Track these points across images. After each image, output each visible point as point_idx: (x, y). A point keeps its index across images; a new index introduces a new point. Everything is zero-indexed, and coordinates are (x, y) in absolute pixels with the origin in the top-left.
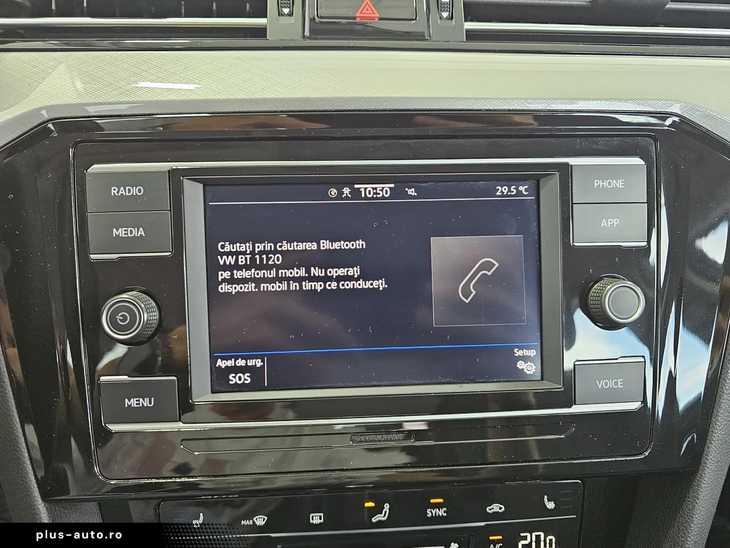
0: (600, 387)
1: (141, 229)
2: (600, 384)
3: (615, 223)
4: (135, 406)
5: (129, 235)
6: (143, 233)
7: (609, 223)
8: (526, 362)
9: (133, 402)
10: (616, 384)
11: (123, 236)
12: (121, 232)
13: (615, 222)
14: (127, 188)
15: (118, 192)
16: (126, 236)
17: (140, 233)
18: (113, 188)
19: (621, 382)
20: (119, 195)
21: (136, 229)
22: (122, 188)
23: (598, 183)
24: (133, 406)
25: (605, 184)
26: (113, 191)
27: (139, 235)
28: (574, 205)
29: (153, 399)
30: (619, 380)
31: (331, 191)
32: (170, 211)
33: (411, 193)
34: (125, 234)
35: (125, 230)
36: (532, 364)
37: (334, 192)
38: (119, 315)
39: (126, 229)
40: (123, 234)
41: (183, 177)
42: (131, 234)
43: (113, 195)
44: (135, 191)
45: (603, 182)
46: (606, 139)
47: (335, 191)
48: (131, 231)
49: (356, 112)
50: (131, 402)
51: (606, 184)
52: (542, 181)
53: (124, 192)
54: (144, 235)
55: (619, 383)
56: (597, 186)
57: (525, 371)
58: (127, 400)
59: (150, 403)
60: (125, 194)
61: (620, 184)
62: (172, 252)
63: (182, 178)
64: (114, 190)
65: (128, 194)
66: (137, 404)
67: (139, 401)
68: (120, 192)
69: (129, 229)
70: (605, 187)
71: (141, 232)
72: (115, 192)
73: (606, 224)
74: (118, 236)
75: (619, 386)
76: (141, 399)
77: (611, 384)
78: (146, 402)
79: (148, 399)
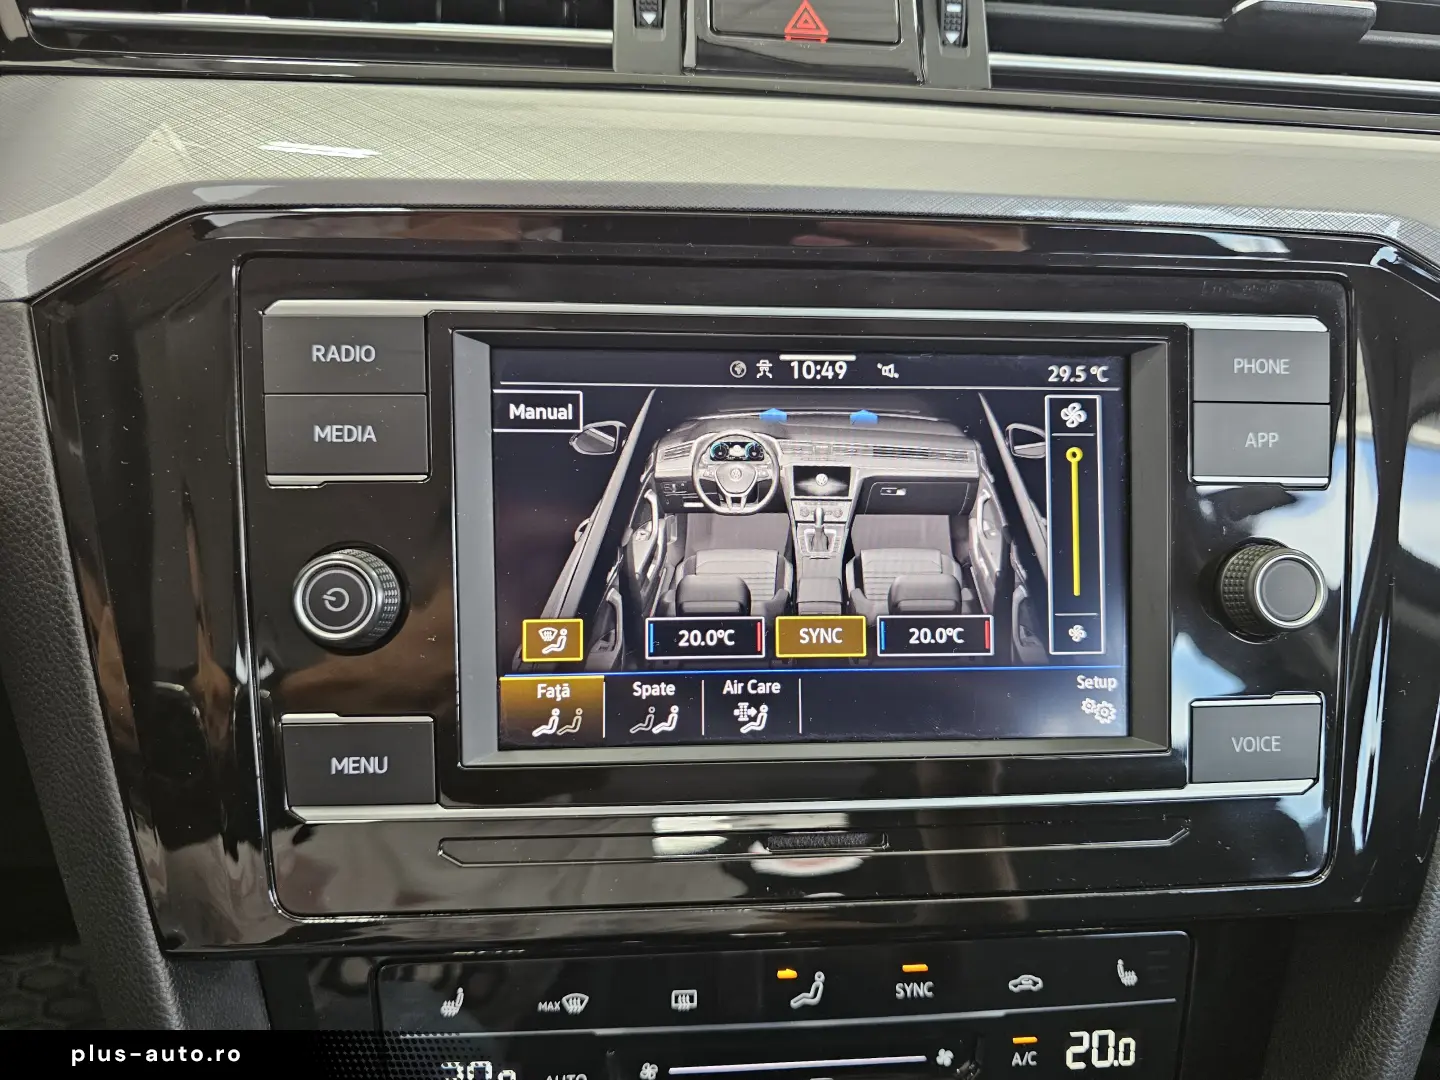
0: (1238, 750)
1: (369, 428)
2: (1238, 744)
3: (1271, 441)
4: (352, 772)
5: (346, 440)
6: (373, 436)
7: (1260, 441)
8: (1098, 702)
9: (347, 765)
10: (1268, 744)
11: (335, 440)
12: (330, 433)
13: (1272, 438)
14: (344, 347)
15: (325, 355)
16: (340, 440)
17: (366, 436)
18: (315, 347)
19: (1277, 740)
20: (328, 360)
21: (360, 428)
22: (333, 348)
23: (1240, 364)
24: (346, 772)
25: (1253, 366)
26: (315, 353)
27: (365, 440)
28: (1196, 405)
29: (386, 759)
30: (1274, 737)
31: (735, 366)
32: (427, 394)
33: (887, 374)
34: (338, 437)
35: (337, 430)
36: (1110, 706)
37: (740, 367)
38: (329, 592)
39: (340, 427)
40: (334, 436)
41: (453, 330)
42: (350, 436)
43: (315, 359)
44: (358, 353)
45: (1250, 363)
46: (1257, 281)
47: (743, 365)
48: (350, 431)
49: (792, 216)
50: (342, 764)
51: (1255, 366)
52: (1136, 358)
53: (336, 356)
54: (375, 440)
55: (1274, 743)
56: (1239, 369)
57: (1097, 717)
58: (334, 761)
59: (381, 767)
60: (338, 360)
61: (1280, 367)
62: (428, 474)
63: (450, 331)
64: (318, 352)
65: (344, 360)
66: (354, 769)
67: (358, 762)
68: (330, 356)
69: (346, 427)
70: (1253, 371)
71: (370, 434)
72: (320, 354)
73: (1253, 442)
74: (323, 440)
75: (1274, 750)
76: (363, 760)
77: (1258, 744)
78: (372, 766)
79: (377, 758)
